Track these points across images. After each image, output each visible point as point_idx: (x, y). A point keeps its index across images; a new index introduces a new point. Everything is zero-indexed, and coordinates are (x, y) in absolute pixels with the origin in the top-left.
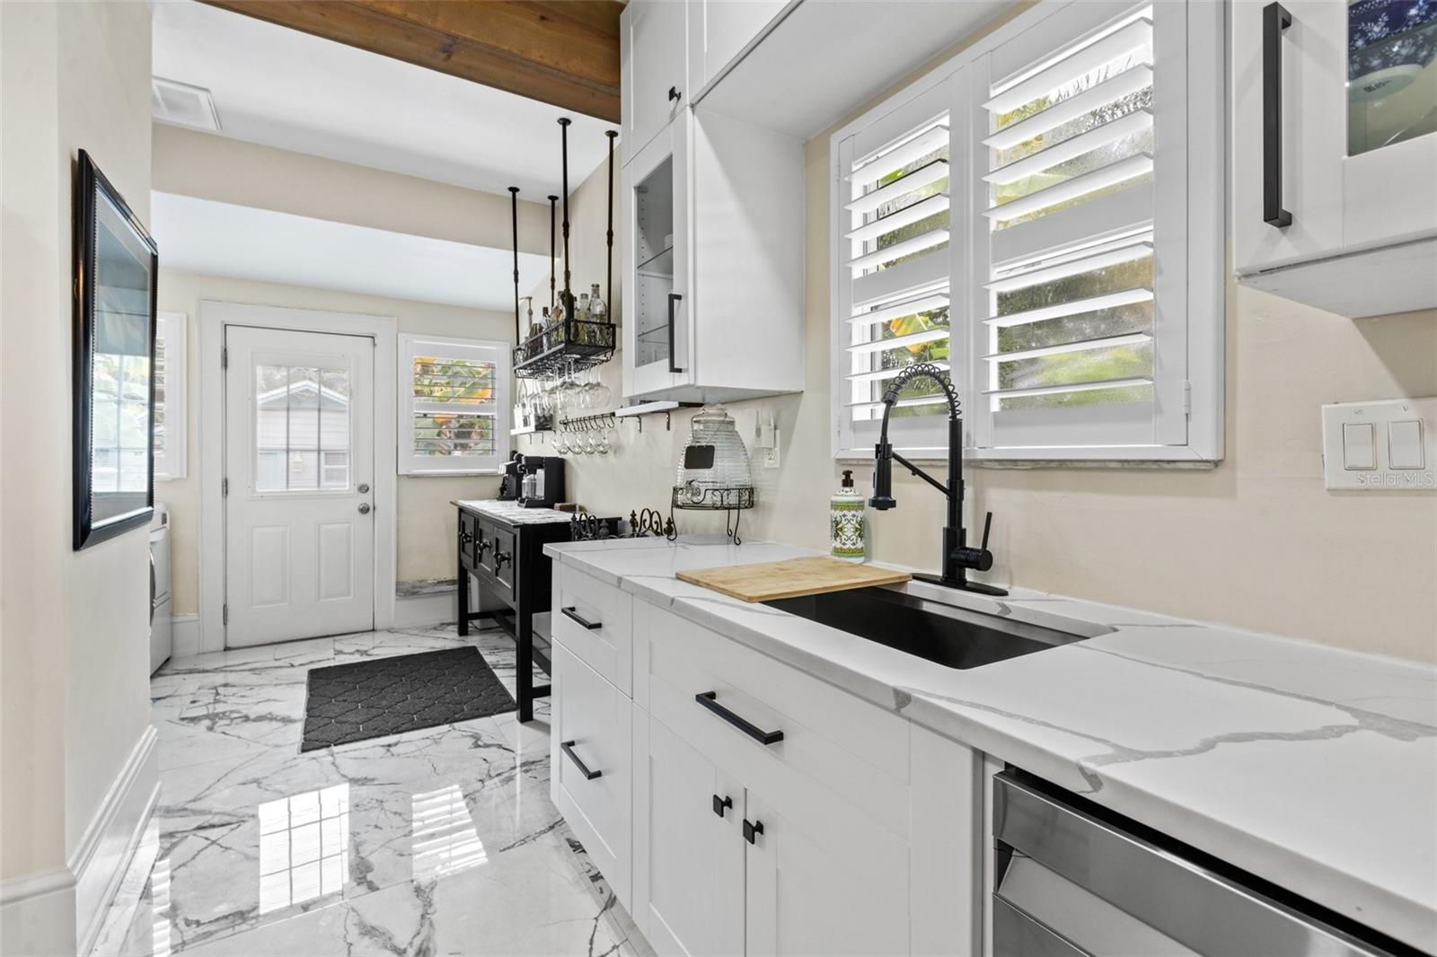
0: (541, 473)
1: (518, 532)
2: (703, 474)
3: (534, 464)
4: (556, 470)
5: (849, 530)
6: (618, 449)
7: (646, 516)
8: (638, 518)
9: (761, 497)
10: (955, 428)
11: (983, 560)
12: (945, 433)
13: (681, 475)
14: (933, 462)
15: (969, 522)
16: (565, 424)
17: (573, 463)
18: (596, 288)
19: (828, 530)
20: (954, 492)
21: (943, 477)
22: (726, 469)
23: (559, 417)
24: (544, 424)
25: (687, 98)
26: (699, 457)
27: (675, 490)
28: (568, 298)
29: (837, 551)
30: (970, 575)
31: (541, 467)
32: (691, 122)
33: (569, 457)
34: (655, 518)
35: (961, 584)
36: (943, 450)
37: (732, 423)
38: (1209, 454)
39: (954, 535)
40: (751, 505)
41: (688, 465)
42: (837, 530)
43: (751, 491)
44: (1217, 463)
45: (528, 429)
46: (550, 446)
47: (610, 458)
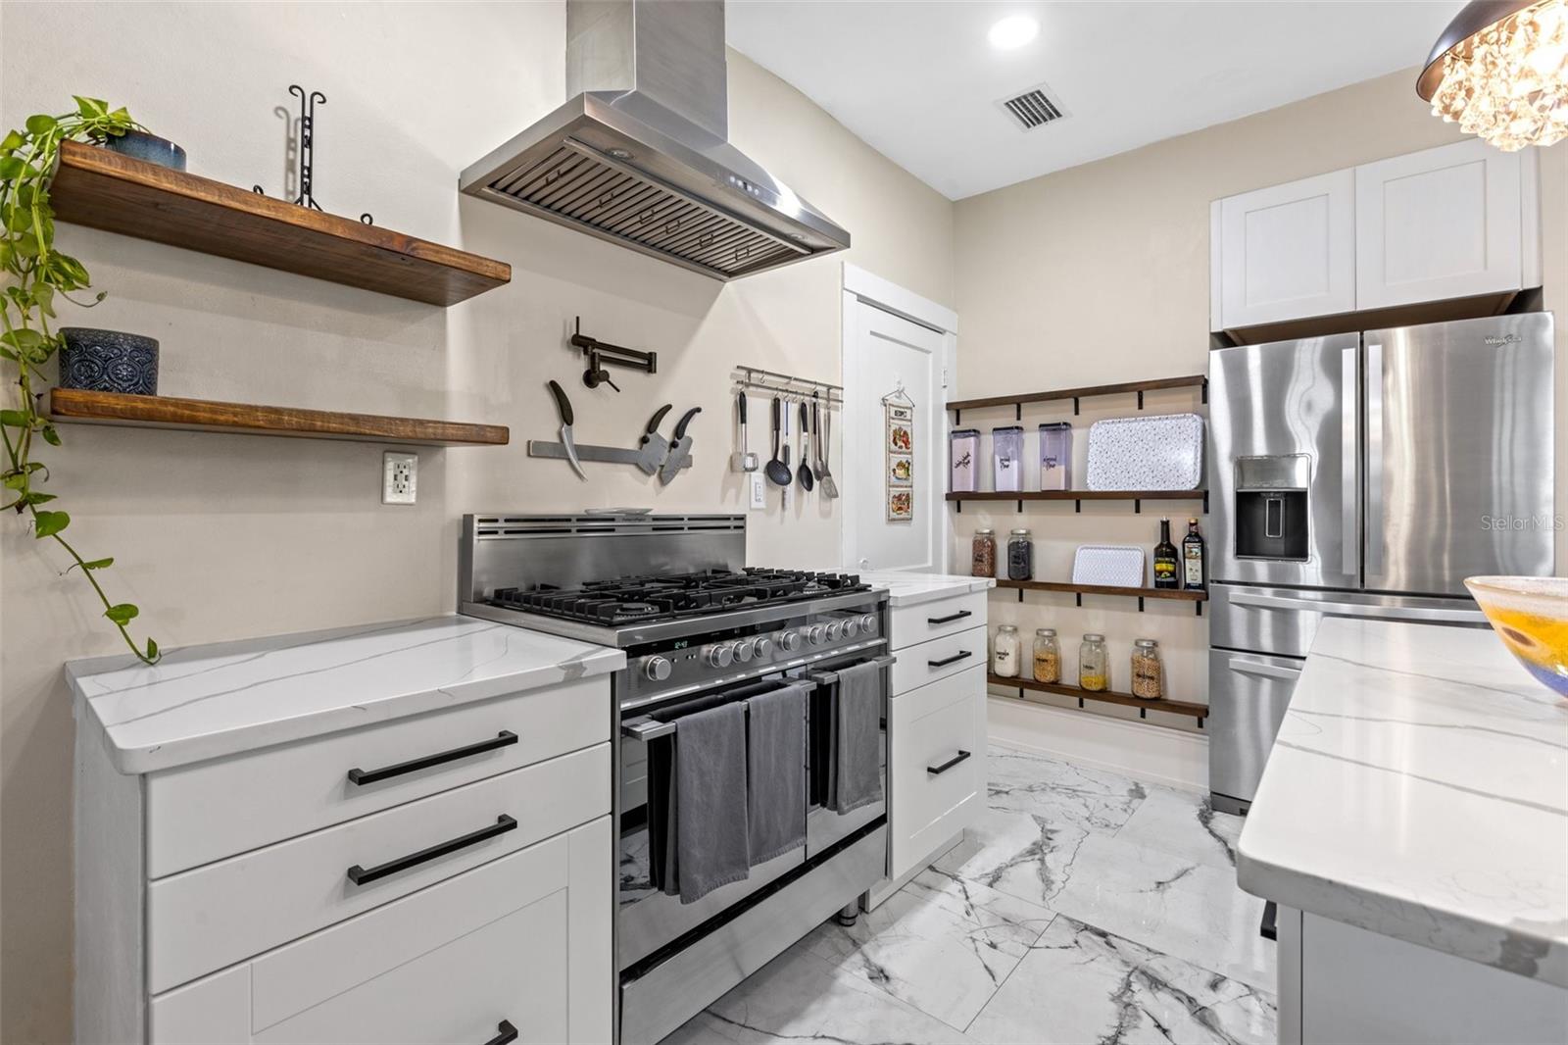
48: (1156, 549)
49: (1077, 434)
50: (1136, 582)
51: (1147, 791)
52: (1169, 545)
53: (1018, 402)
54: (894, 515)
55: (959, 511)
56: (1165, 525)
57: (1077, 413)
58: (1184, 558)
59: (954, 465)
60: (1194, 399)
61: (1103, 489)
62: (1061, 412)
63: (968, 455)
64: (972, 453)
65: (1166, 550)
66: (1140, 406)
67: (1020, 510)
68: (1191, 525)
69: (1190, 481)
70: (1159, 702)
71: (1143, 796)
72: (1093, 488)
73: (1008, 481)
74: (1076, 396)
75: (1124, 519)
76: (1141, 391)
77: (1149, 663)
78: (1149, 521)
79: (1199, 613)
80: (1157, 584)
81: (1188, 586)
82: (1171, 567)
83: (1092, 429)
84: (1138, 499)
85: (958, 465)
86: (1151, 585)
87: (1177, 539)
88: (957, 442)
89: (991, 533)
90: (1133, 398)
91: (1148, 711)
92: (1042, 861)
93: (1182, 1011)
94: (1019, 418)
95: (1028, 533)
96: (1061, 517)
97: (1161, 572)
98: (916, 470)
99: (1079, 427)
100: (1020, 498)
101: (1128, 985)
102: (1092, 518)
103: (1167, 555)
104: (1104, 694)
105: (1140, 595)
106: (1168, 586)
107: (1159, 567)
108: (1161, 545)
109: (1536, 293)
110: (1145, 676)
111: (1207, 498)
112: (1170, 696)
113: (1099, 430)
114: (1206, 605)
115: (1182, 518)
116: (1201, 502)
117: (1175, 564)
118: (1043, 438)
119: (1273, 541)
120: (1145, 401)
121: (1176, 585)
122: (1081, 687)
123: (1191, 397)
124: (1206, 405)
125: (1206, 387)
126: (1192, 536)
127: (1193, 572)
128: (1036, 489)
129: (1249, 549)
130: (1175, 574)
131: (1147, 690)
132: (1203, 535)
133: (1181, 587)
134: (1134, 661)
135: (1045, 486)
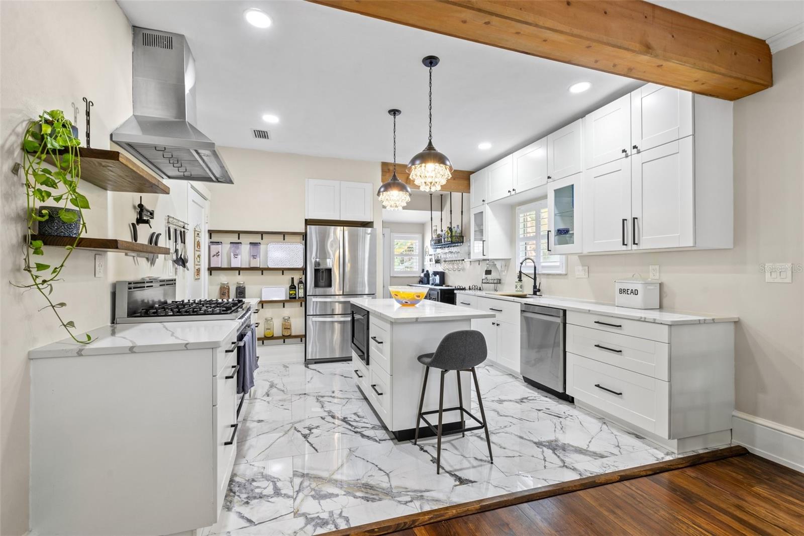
0: (438, 276)
1: (439, 291)
2: (489, 276)
3: (435, 273)
4: (442, 275)
5: (519, 287)
6: (463, 269)
7: (473, 287)
8: (471, 288)
9: (502, 281)
10: (535, 268)
11: (539, 290)
12: (533, 269)
13: (484, 276)
14: (530, 274)
15: (537, 284)
16: (445, 261)
17: (448, 274)
18: (458, 226)
19: (515, 287)
20: (535, 279)
21: (533, 277)
22: (494, 275)
23: (443, 260)
24: (437, 261)
25: (486, 202)
26: (488, 272)
27: (483, 280)
28: (450, 229)
29: (517, 291)
30: (538, 293)
31: (438, 274)
32: (487, 207)
33: (446, 271)
34: (476, 287)
35: (536, 295)
36: (533, 272)
37: (495, 265)
38: (564, 273)
39: (535, 287)
40: (500, 283)
41: (486, 274)
42: (516, 287)
43: (500, 280)
44: (566, 275)
45: (431, 263)
46: (439, 268)
47: (461, 272)
48: (290, 287)
49: (262, 247)
50: (283, 298)
51: (288, 366)
52: (294, 285)
53: (239, 233)
54: (196, 277)
55: (211, 275)
56: (293, 279)
57: (262, 239)
58: (299, 289)
59: (211, 256)
60: (301, 239)
61: (273, 267)
62: (257, 239)
63: (219, 252)
64: (220, 252)
65: (293, 287)
67: (239, 274)
68: (300, 278)
69: (300, 265)
70: (290, 336)
71: (288, 367)
72: (270, 267)
73: (235, 263)
74: (262, 234)
75: (278, 277)
76: (284, 234)
77: (287, 327)
78: (287, 277)
79: (301, 306)
80: (290, 298)
81: (299, 298)
82: (294, 292)
83: (268, 246)
84: (283, 270)
85: (214, 256)
86: (288, 299)
87: (296, 283)
88: (213, 247)
89: (228, 283)
90: (282, 236)
91: (286, 340)
92: (276, 387)
93: (331, 398)
94: (239, 239)
95: (244, 283)
96: (256, 277)
97: (292, 294)
98: (202, 257)
99: (264, 244)
100: (239, 270)
101: (318, 399)
102: (268, 276)
103: (293, 288)
104: (272, 338)
105: (283, 302)
106: (292, 298)
107: (291, 292)
108: (291, 285)
109: (372, 223)
110: (287, 328)
111: (304, 270)
112: (293, 334)
113: (271, 247)
114: (303, 303)
115: (297, 276)
116: (302, 271)
117: (295, 291)
118: (250, 247)
119: (322, 283)
120: (285, 238)
121: (295, 298)
122: (265, 336)
123: (299, 238)
124: (304, 241)
125: (305, 236)
126: (301, 282)
127: (301, 293)
128: (247, 266)
129: (317, 285)
130: (295, 294)
131: (286, 334)
132: (304, 281)
133: (297, 298)
134: (283, 324)
135: (252, 266)
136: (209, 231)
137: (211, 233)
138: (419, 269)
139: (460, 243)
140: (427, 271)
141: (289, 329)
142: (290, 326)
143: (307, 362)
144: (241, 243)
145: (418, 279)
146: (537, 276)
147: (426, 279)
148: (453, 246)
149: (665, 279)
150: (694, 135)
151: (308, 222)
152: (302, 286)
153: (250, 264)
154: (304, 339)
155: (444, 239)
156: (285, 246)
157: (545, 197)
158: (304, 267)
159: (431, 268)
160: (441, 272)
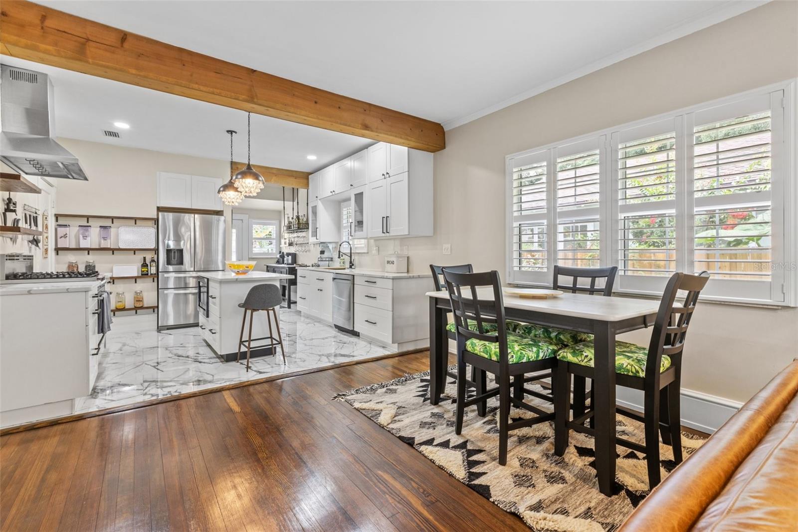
0: (290, 257)
1: (288, 269)
2: (323, 256)
3: (288, 255)
4: (294, 256)
5: (342, 263)
6: (309, 251)
7: (315, 264)
8: (313, 265)
9: (333, 259)
10: (351, 248)
11: (353, 265)
12: (350, 249)
13: (319, 256)
14: (347, 253)
15: (352, 260)
16: (296, 244)
18: (304, 215)
20: (351, 257)
21: (349, 255)
22: (327, 254)
23: (295, 243)
24: (291, 244)
25: (319, 198)
26: (322, 252)
27: (319, 258)
28: (298, 217)
29: (340, 266)
31: (291, 255)
32: (319, 202)
33: (297, 253)
34: (317, 265)
35: (351, 267)
36: (349, 251)
37: (327, 246)
39: (351, 262)
40: (332, 261)
41: (321, 254)
42: (340, 263)
44: (368, 253)
45: (286, 245)
46: (292, 250)
47: (308, 253)
48: (142, 265)
49: (113, 231)
50: (135, 275)
52: (146, 264)
53: (88, 218)
54: (45, 256)
55: (58, 254)
56: (145, 258)
57: (113, 223)
58: (151, 266)
59: (58, 237)
61: (125, 247)
62: (108, 223)
63: (66, 234)
64: (68, 233)
65: (145, 265)
66: (136, 224)
67: (89, 254)
68: (152, 258)
69: (153, 246)
70: (142, 308)
71: (140, 333)
72: (121, 247)
73: (84, 244)
74: (113, 219)
75: (131, 256)
76: (136, 220)
77: (138, 299)
78: (139, 257)
79: (153, 281)
80: (142, 275)
81: (151, 274)
82: (146, 269)
83: (119, 229)
84: (135, 251)
85: (61, 237)
86: (140, 275)
87: (148, 262)
88: (59, 229)
89: (76, 262)
90: (134, 221)
91: (138, 311)
94: (88, 222)
95: (94, 262)
96: (108, 256)
97: (144, 271)
98: (49, 238)
99: (115, 228)
100: (89, 250)
101: (167, 349)
102: (118, 256)
103: (145, 266)
104: (124, 309)
105: (135, 279)
106: (145, 275)
107: (143, 270)
108: (143, 263)
109: (222, 211)
110: (139, 301)
111: (157, 250)
112: (145, 306)
113: (122, 230)
114: (156, 279)
115: (149, 256)
116: (154, 252)
117: (148, 268)
118: (100, 231)
119: (174, 261)
120: (137, 222)
121: (147, 274)
122: (116, 308)
123: (152, 223)
124: (156, 226)
125: (157, 221)
126: (153, 261)
127: (153, 270)
128: (97, 247)
129: (169, 263)
130: (147, 271)
131: (138, 305)
132: (156, 260)
133: (149, 274)
134: (135, 297)
135: (102, 246)
136: (55, 215)
137: (57, 217)
138: (276, 251)
139: (306, 229)
140: (283, 253)
141: (141, 301)
142: (143, 298)
143: (160, 329)
144: (90, 226)
145: (276, 260)
146: (352, 254)
147: (281, 259)
148: (300, 232)
149: (410, 254)
150: (408, 171)
151: (159, 209)
152: (154, 264)
153: (100, 245)
154: (156, 310)
155: (293, 225)
156: (135, 229)
157: (349, 199)
158: (157, 248)
159: (286, 249)
160: (294, 253)
